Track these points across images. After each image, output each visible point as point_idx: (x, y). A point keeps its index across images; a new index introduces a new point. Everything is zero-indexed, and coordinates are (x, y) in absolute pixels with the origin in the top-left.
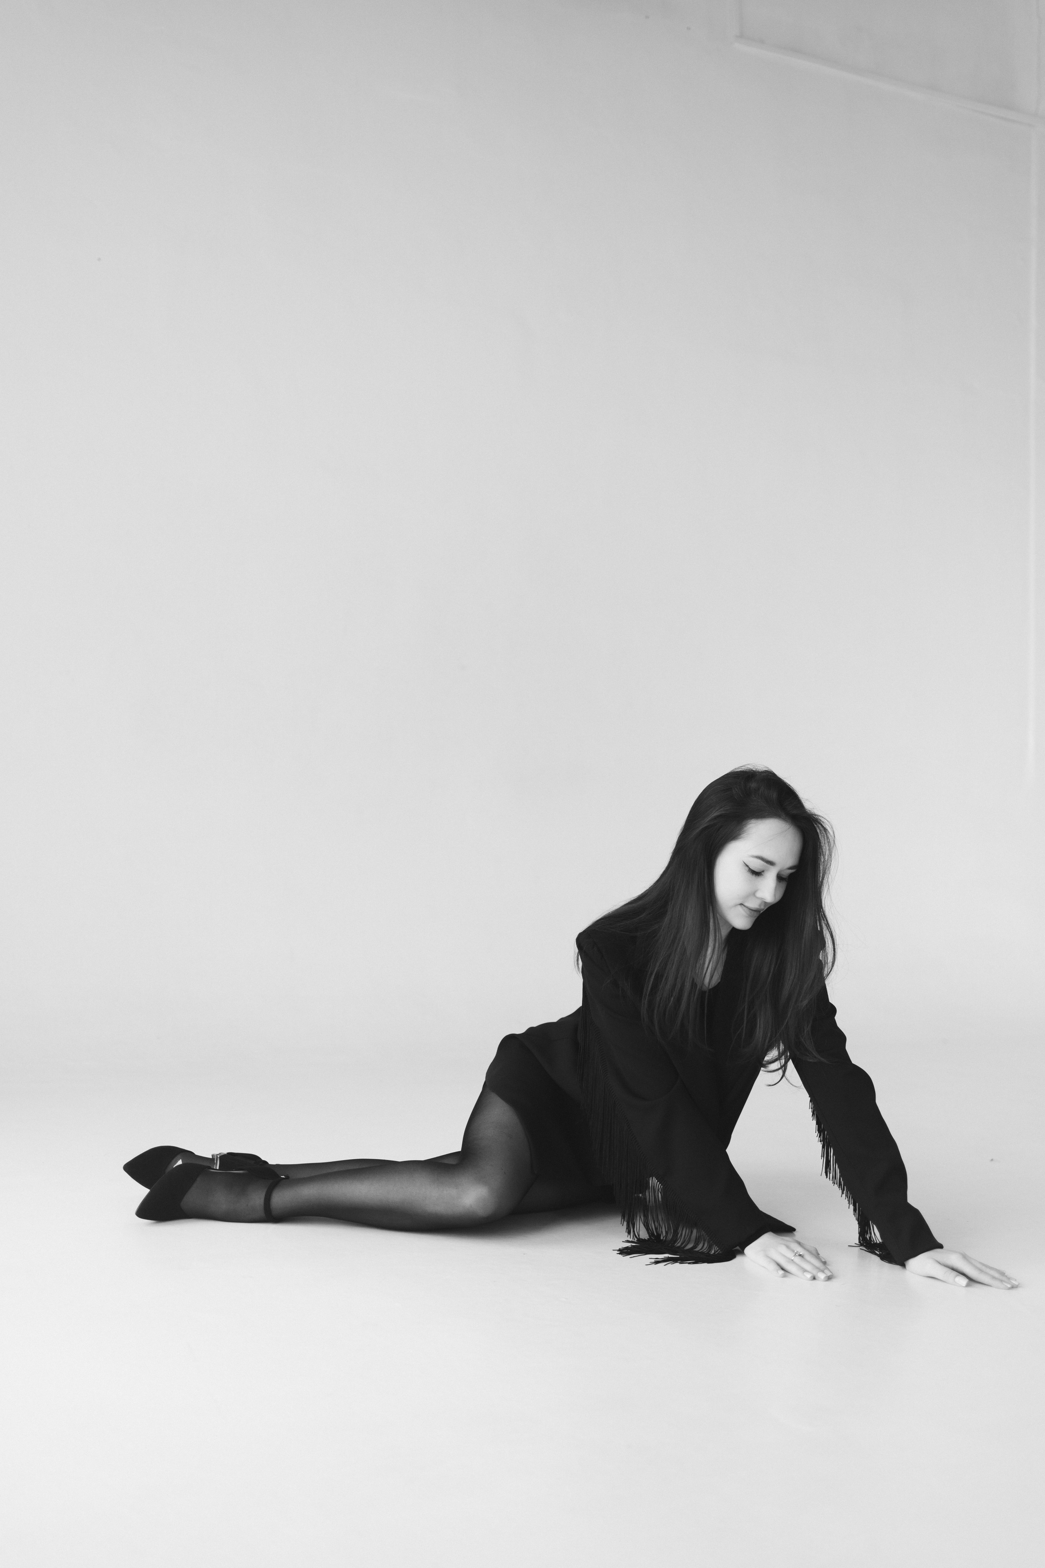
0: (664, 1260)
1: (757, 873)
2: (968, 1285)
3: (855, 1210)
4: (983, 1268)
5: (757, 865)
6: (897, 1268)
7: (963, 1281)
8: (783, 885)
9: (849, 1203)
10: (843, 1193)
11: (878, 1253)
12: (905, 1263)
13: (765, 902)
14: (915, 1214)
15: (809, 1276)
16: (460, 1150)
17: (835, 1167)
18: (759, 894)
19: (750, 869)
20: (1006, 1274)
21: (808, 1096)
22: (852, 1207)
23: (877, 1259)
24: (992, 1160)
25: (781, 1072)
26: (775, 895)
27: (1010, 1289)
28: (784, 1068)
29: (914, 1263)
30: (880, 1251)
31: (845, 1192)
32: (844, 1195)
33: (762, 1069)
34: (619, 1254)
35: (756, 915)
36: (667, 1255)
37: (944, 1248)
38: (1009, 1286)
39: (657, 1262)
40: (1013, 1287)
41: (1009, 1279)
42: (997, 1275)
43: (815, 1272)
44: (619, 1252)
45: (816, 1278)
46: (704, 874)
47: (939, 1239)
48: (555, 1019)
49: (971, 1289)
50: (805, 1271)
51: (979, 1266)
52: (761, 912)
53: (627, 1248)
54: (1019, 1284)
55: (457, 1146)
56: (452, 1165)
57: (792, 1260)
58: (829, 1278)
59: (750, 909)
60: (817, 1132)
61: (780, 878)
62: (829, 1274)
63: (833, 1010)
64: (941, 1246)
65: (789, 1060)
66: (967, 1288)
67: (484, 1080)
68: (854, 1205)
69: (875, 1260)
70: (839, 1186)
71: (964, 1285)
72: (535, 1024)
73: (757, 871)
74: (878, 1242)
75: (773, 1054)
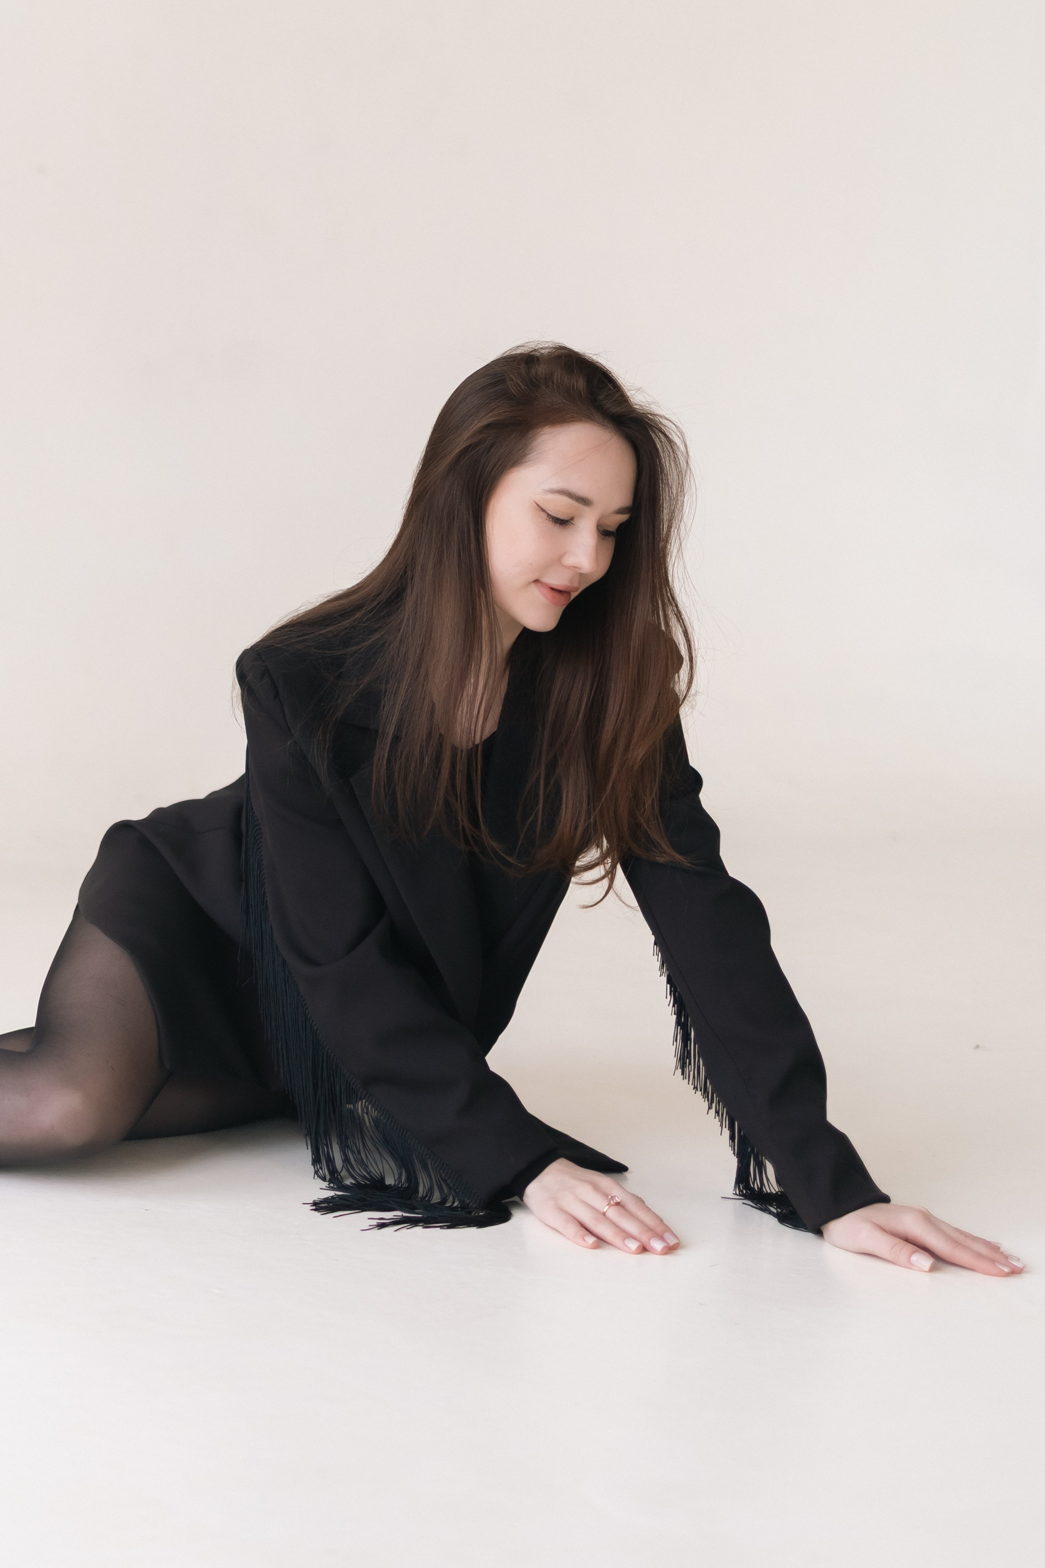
0: (395, 1222)
1: (562, 522)
2: (933, 1269)
3: (732, 1138)
4: (961, 1238)
5: (561, 506)
6: (807, 1237)
7: (924, 1261)
8: (609, 545)
9: (721, 1125)
10: (710, 1108)
11: (775, 1211)
12: (822, 1228)
13: (581, 574)
14: (841, 1142)
15: (633, 1245)
16: (32, 1024)
17: (697, 1062)
18: (569, 561)
19: (549, 515)
20: (1002, 1249)
21: (651, 932)
22: (726, 1132)
23: (774, 1221)
24: (977, 1047)
25: (606, 882)
26: (597, 560)
27: (1007, 1275)
28: (610, 874)
29: (838, 1228)
30: (778, 1207)
31: (714, 1105)
32: (713, 1111)
33: (573, 879)
34: (315, 1210)
35: (564, 602)
36: (399, 1213)
37: (890, 1203)
38: (1006, 1270)
39: (382, 1226)
40: (1015, 1272)
41: (1006, 1257)
42: (984, 1251)
43: (644, 1238)
44: (314, 1208)
45: (648, 1248)
46: (469, 535)
47: (884, 1187)
48: (201, 794)
49: (938, 1275)
50: (628, 1236)
51: (954, 1234)
52: (574, 595)
53: (326, 1200)
54: (1024, 1267)
55: (29, 1021)
56: (20, 1054)
57: (604, 1214)
58: (670, 1249)
59: (552, 589)
60: (669, 996)
61: (603, 532)
62: (672, 1241)
63: (696, 781)
64: (885, 1199)
65: (617, 864)
66: (930, 1274)
67: (76, 901)
68: (731, 1128)
69: (768, 1222)
70: (704, 1093)
71: (927, 1269)
72: (166, 804)
73: (562, 518)
74: (774, 1192)
75: (593, 854)
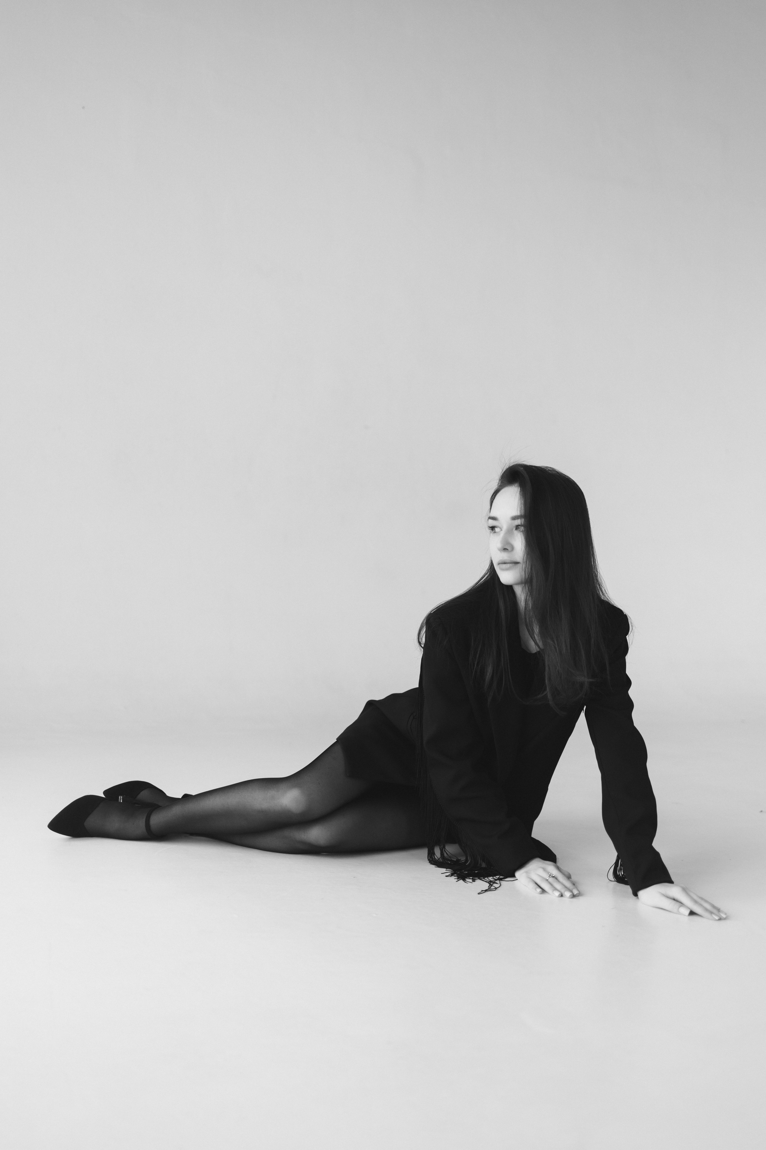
2: (688, 915)
4: (700, 901)
7: (686, 911)
12: (638, 893)
15: (558, 893)
27: (718, 920)
29: (645, 893)
37: (674, 883)
40: (722, 919)
41: (720, 912)
42: (709, 908)
43: (563, 891)
45: (563, 895)
50: (556, 889)
54: (727, 917)
57: (547, 880)
58: (574, 896)
62: (575, 893)
71: (685, 914)
